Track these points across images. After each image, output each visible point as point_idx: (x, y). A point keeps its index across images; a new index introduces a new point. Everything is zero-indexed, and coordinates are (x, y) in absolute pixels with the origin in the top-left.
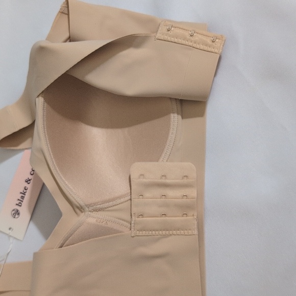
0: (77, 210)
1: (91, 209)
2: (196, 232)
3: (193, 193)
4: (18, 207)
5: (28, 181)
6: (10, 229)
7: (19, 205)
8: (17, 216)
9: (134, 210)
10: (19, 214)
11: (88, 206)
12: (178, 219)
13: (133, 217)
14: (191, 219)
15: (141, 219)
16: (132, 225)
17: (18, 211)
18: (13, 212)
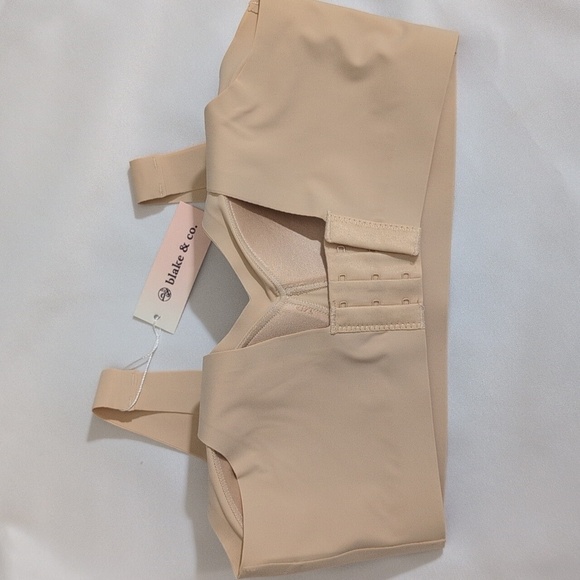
0: (270, 293)
1: (289, 291)
2: (422, 325)
3: (416, 269)
4: (168, 286)
5: (184, 248)
6: (155, 316)
7: (171, 282)
8: (166, 298)
9: (334, 296)
10: (169, 295)
11: (286, 287)
12: (397, 308)
13: (332, 307)
14: (415, 307)
15: (343, 309)
16: (332, 318)
17: (168, 290)
18: (161, 292)
